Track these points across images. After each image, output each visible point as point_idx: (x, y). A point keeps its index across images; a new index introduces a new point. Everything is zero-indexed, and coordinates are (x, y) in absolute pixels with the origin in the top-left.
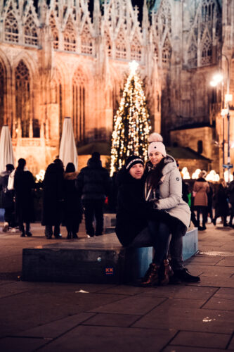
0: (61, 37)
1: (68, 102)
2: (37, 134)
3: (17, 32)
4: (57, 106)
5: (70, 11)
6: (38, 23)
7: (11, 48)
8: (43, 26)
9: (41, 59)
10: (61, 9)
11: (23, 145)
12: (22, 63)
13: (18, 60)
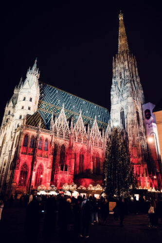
0: (77, 138)
1: (78, 159)
2: (66, 170)
3: (63, 135)
4: (74, 160)
5: (80, 130)
6: (70, 133)
7: (60, 140)
8: (71, 134)
9: (70, 144)
10: (77, 129)
11: (61, 173)
12: (63, 145)
13: (62, 144)
